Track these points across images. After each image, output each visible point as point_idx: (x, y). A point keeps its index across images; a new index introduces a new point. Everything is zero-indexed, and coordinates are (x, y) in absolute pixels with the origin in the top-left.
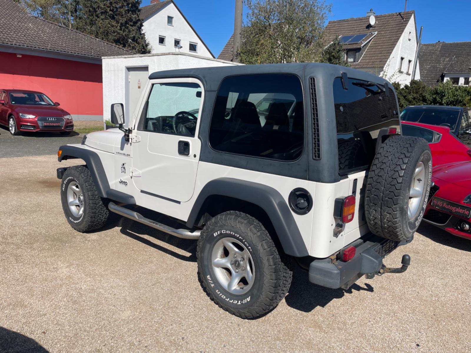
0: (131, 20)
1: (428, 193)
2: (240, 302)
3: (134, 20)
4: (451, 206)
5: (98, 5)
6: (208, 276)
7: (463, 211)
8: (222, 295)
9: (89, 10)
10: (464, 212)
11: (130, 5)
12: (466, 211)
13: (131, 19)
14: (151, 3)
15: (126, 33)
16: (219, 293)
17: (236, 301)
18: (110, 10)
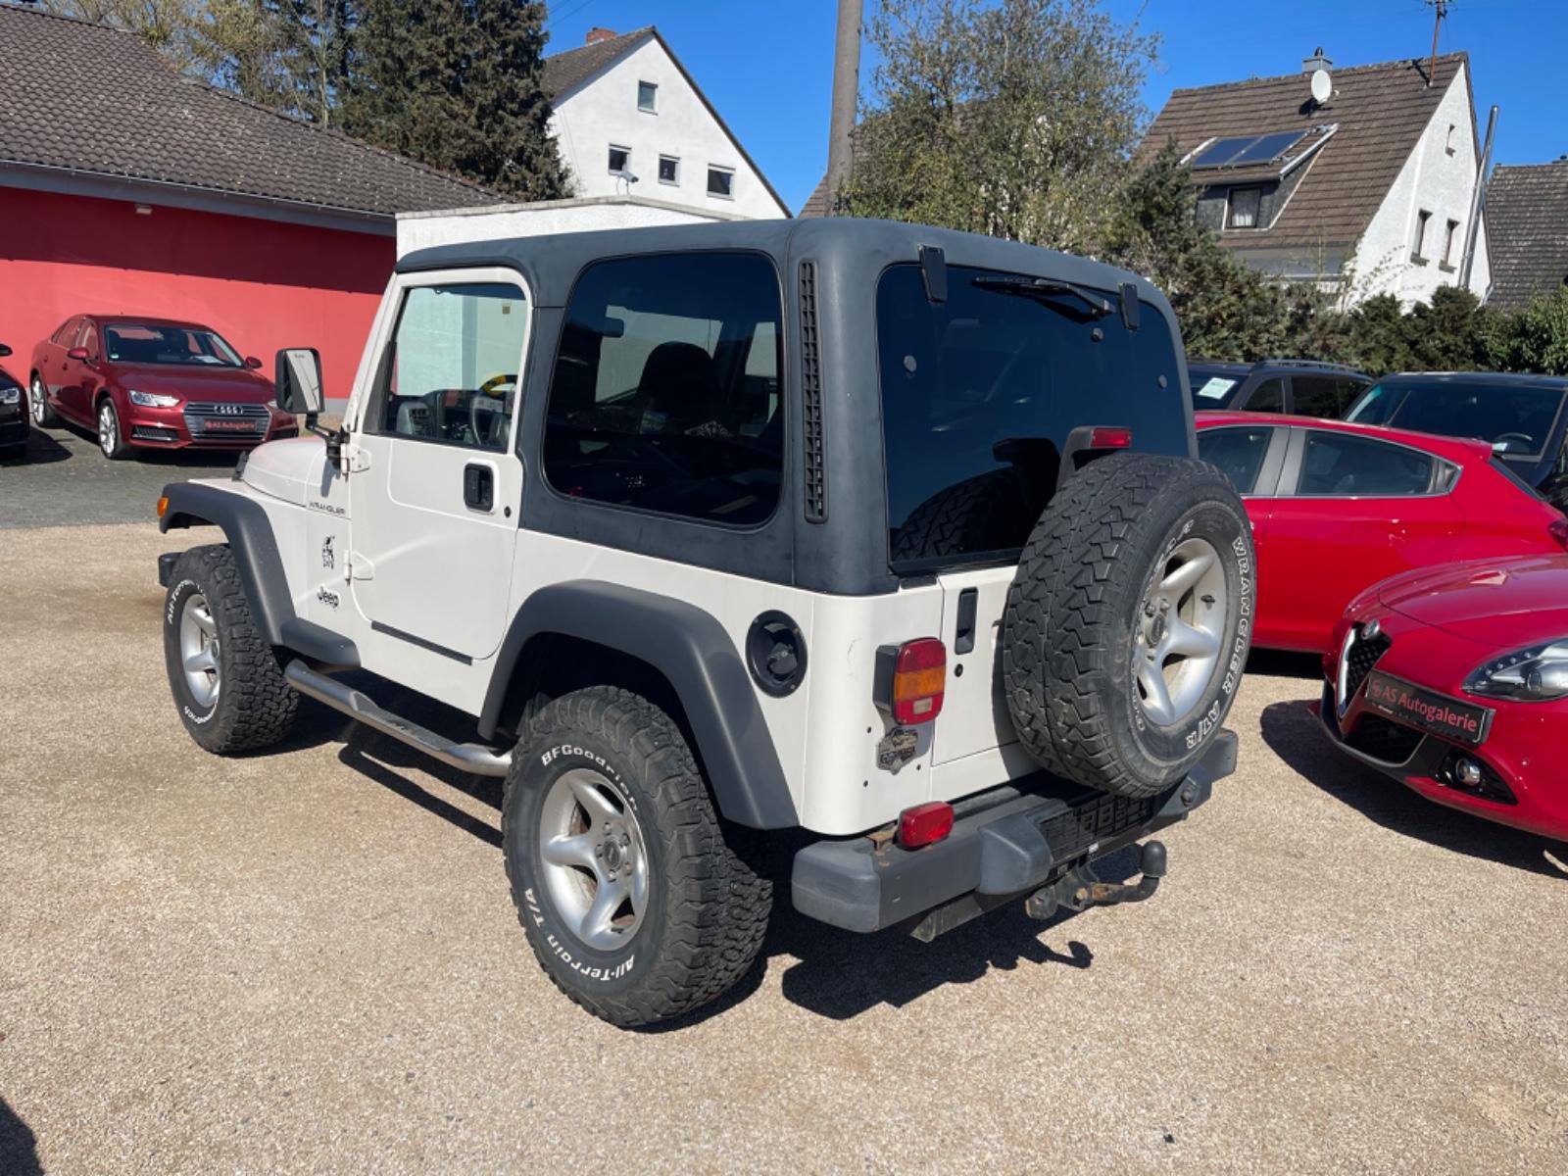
0: (512, 95)
1: (1240, 644)
2: (607, 972)
3: (522, 95)
4: (1422, 702)
5: (410, 49)
6: (529, 892)
7: (1460, 718)
8: (562, 952)
9: (384, 64)
10: (1462, 722)
11: (510, 49)
12: (1469, 719)
13: (513, 91)
14: (589, 41)
15: (496, 137)
16: (556, 943)
17: (599, 971)
18: (448, 65)
